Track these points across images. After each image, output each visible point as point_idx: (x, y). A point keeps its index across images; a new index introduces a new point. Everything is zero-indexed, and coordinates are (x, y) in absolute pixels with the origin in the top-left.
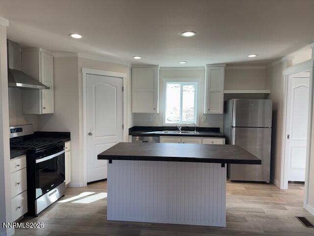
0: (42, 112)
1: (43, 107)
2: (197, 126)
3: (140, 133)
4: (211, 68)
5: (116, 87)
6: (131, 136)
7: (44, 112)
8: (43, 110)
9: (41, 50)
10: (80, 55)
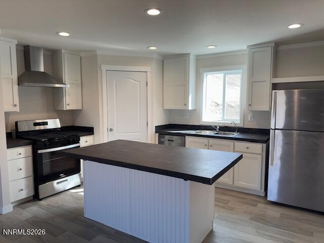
0: (66, 108)
1: (67, 103)
2: (241, 126)
3: (165, 131)
4: (254, 50)
5: (139, 82)
6: (157, 134)
7: (68, 108)
8: (67, 106)
9: (63, 51)
10: (98, 52)
